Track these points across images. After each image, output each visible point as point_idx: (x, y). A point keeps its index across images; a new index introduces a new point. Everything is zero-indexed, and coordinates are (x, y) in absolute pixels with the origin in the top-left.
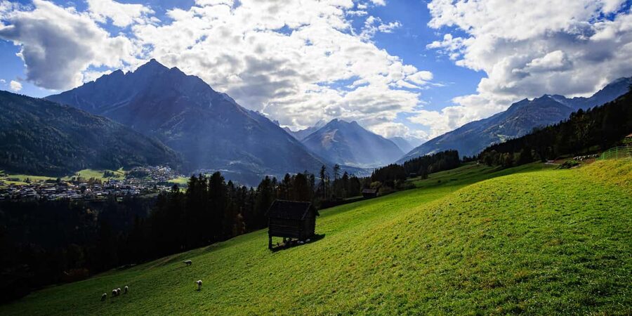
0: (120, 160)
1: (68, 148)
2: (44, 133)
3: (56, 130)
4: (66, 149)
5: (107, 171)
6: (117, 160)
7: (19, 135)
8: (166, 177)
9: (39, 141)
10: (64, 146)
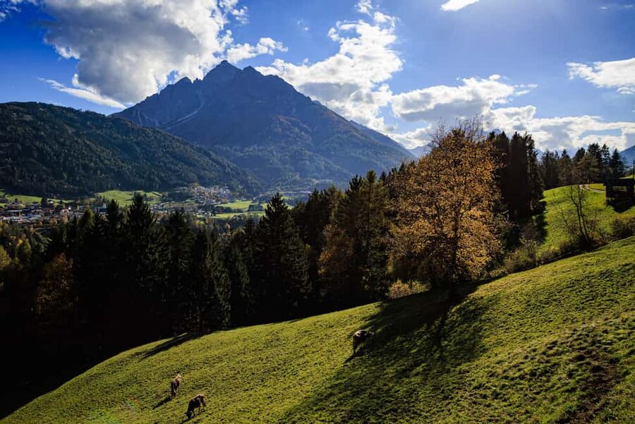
0: (161, 178)
1: (95, 163)
2: (71, 146)
3: (88, 142)
4: (92, 164)
5: (137, 191)
6: (156, 178)
7: (38, 149)
8: (217, 201)
9: (60, 154)
10: (91, 161)
